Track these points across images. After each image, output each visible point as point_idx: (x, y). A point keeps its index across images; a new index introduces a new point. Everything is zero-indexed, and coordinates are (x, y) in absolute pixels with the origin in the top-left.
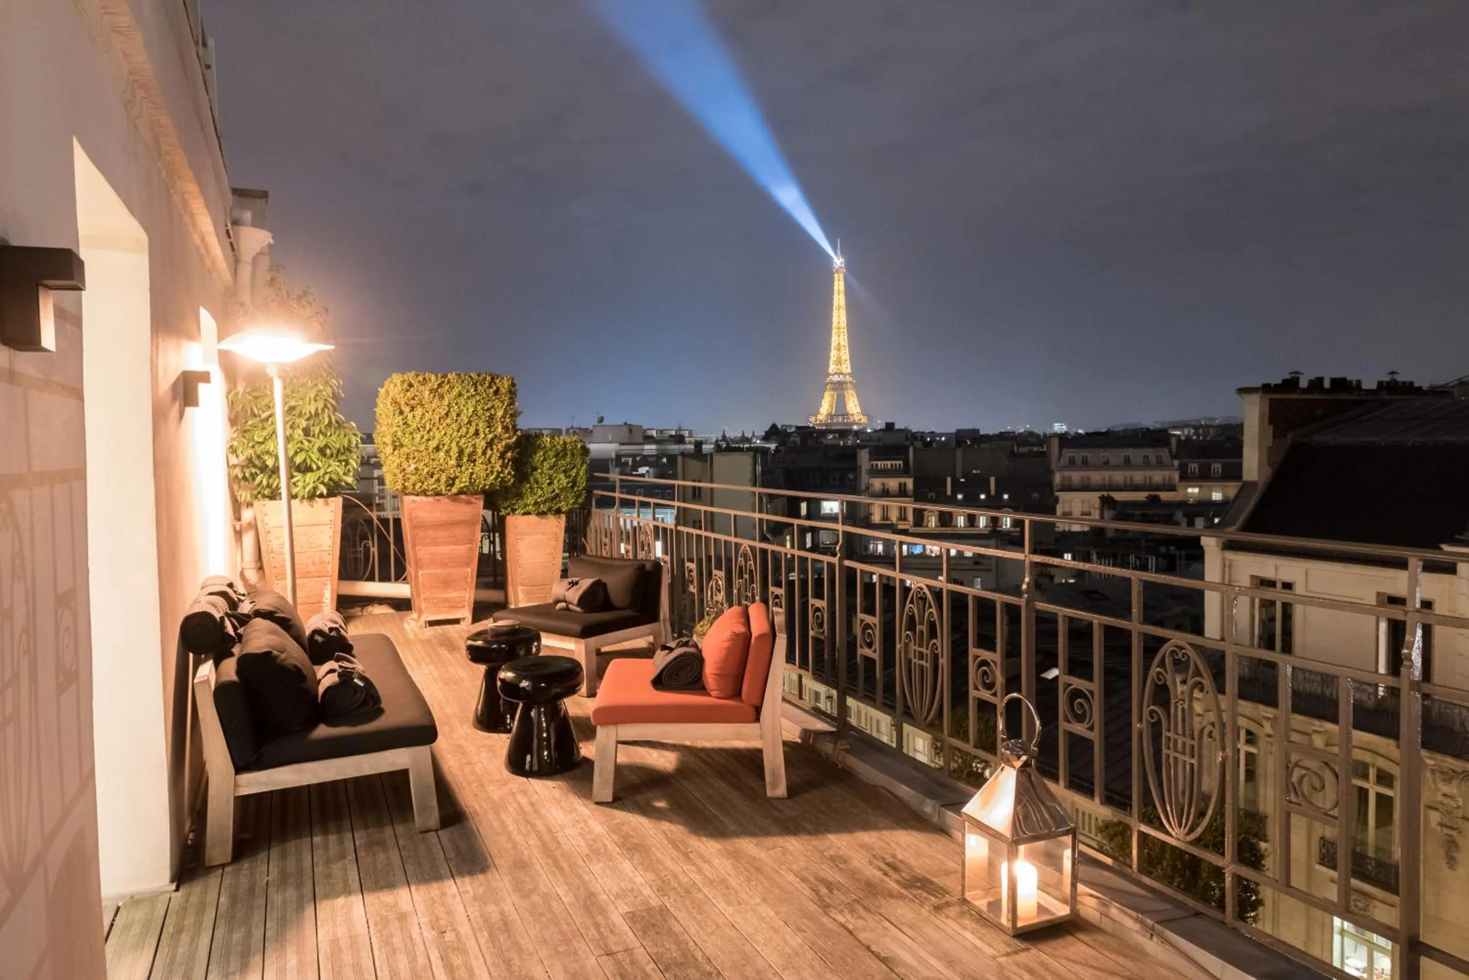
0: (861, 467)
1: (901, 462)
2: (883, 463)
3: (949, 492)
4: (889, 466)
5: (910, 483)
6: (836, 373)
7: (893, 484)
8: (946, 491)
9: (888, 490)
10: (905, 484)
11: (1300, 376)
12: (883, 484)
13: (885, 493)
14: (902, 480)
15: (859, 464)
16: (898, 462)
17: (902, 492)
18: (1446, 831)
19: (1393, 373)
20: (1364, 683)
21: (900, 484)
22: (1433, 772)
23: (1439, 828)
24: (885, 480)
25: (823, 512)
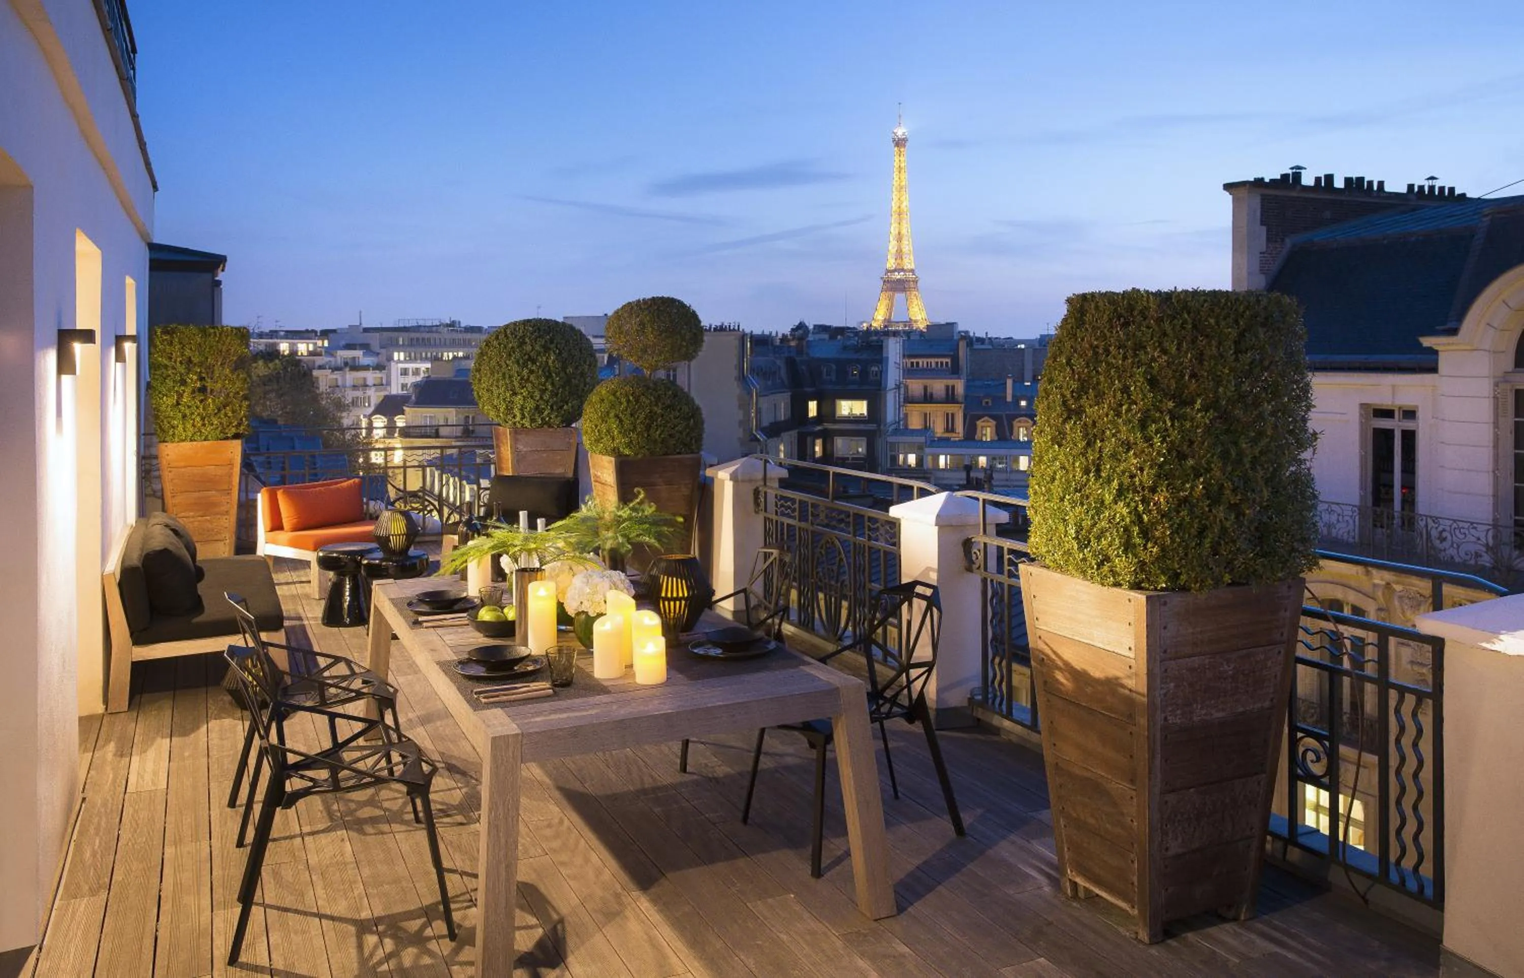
0: (887, 358)
1: (949, 360)
2: (925, 360)
3: (1009, 398)
4: (934, 365)
5: (960, 387)
6: (895, 270)
7: (938, 386)
8: (1006, 397)
9: (931, 395)
10: (953, 387)
11: (1303, 171)
12: (925, 388)
13: (928, 398)
14: (950, 382)
15: (884, 355)
16: (944, 360)
17: (950, 397)
18: (1416, 668)
19: (1432, 178)
20: (1333, 503)
21: (947, 387)
22: (1401, 597)
23: (1409, 667)
24: (928, 382)
25: (838, 414)
